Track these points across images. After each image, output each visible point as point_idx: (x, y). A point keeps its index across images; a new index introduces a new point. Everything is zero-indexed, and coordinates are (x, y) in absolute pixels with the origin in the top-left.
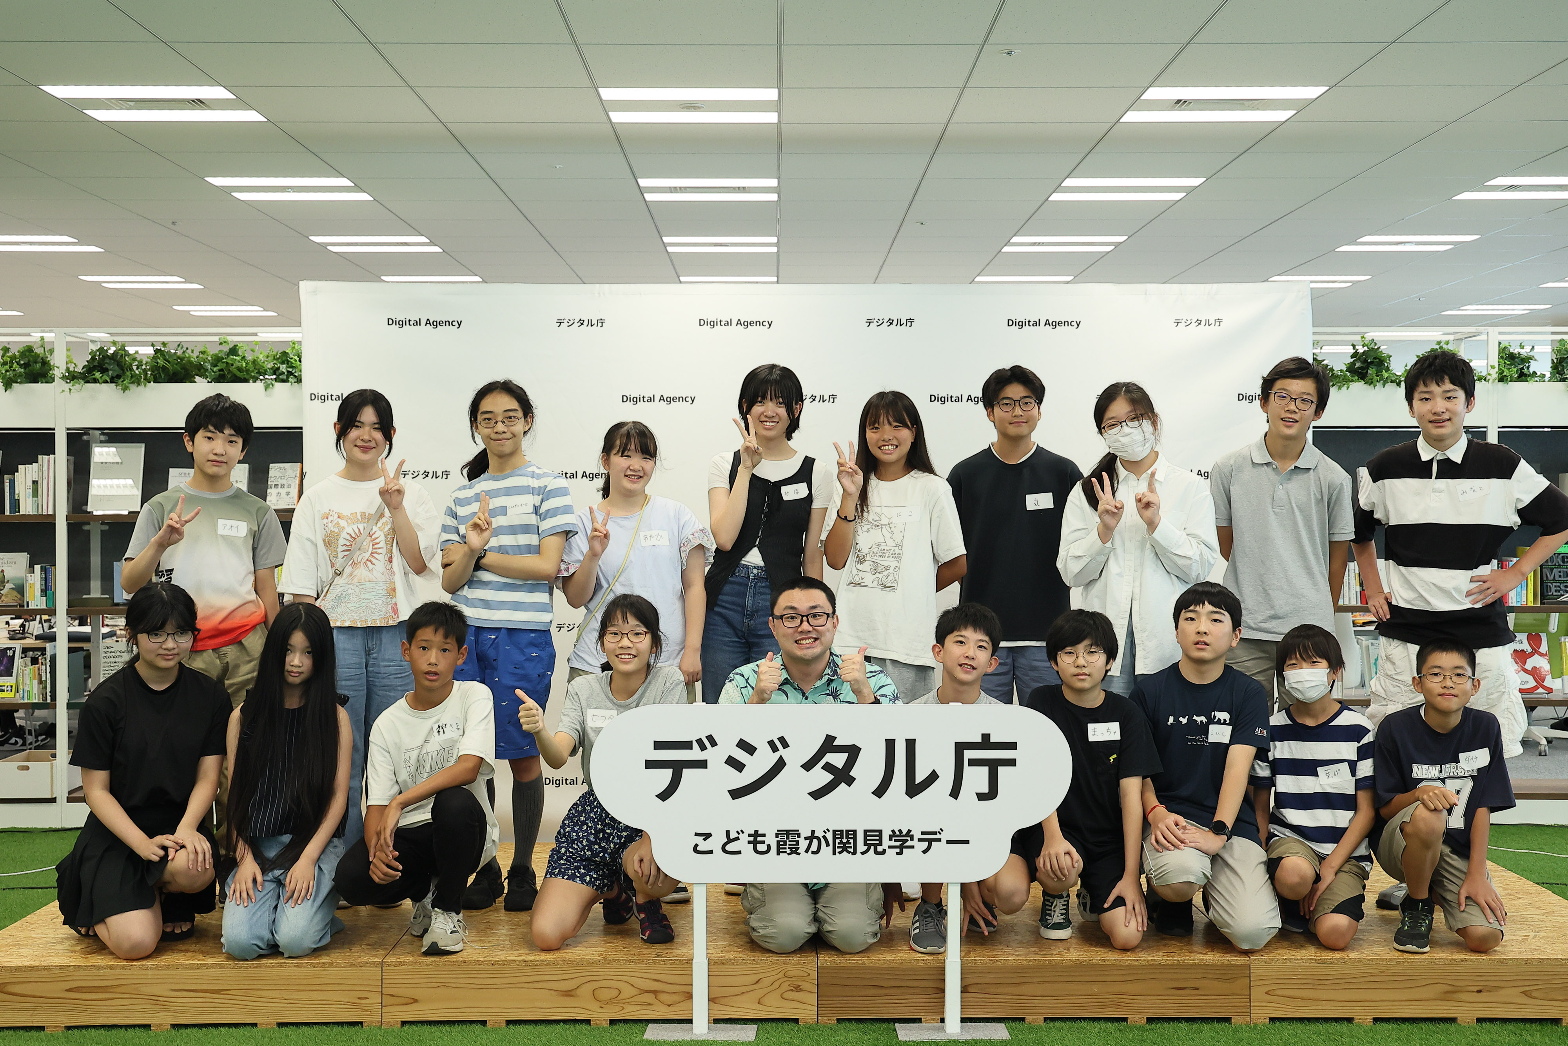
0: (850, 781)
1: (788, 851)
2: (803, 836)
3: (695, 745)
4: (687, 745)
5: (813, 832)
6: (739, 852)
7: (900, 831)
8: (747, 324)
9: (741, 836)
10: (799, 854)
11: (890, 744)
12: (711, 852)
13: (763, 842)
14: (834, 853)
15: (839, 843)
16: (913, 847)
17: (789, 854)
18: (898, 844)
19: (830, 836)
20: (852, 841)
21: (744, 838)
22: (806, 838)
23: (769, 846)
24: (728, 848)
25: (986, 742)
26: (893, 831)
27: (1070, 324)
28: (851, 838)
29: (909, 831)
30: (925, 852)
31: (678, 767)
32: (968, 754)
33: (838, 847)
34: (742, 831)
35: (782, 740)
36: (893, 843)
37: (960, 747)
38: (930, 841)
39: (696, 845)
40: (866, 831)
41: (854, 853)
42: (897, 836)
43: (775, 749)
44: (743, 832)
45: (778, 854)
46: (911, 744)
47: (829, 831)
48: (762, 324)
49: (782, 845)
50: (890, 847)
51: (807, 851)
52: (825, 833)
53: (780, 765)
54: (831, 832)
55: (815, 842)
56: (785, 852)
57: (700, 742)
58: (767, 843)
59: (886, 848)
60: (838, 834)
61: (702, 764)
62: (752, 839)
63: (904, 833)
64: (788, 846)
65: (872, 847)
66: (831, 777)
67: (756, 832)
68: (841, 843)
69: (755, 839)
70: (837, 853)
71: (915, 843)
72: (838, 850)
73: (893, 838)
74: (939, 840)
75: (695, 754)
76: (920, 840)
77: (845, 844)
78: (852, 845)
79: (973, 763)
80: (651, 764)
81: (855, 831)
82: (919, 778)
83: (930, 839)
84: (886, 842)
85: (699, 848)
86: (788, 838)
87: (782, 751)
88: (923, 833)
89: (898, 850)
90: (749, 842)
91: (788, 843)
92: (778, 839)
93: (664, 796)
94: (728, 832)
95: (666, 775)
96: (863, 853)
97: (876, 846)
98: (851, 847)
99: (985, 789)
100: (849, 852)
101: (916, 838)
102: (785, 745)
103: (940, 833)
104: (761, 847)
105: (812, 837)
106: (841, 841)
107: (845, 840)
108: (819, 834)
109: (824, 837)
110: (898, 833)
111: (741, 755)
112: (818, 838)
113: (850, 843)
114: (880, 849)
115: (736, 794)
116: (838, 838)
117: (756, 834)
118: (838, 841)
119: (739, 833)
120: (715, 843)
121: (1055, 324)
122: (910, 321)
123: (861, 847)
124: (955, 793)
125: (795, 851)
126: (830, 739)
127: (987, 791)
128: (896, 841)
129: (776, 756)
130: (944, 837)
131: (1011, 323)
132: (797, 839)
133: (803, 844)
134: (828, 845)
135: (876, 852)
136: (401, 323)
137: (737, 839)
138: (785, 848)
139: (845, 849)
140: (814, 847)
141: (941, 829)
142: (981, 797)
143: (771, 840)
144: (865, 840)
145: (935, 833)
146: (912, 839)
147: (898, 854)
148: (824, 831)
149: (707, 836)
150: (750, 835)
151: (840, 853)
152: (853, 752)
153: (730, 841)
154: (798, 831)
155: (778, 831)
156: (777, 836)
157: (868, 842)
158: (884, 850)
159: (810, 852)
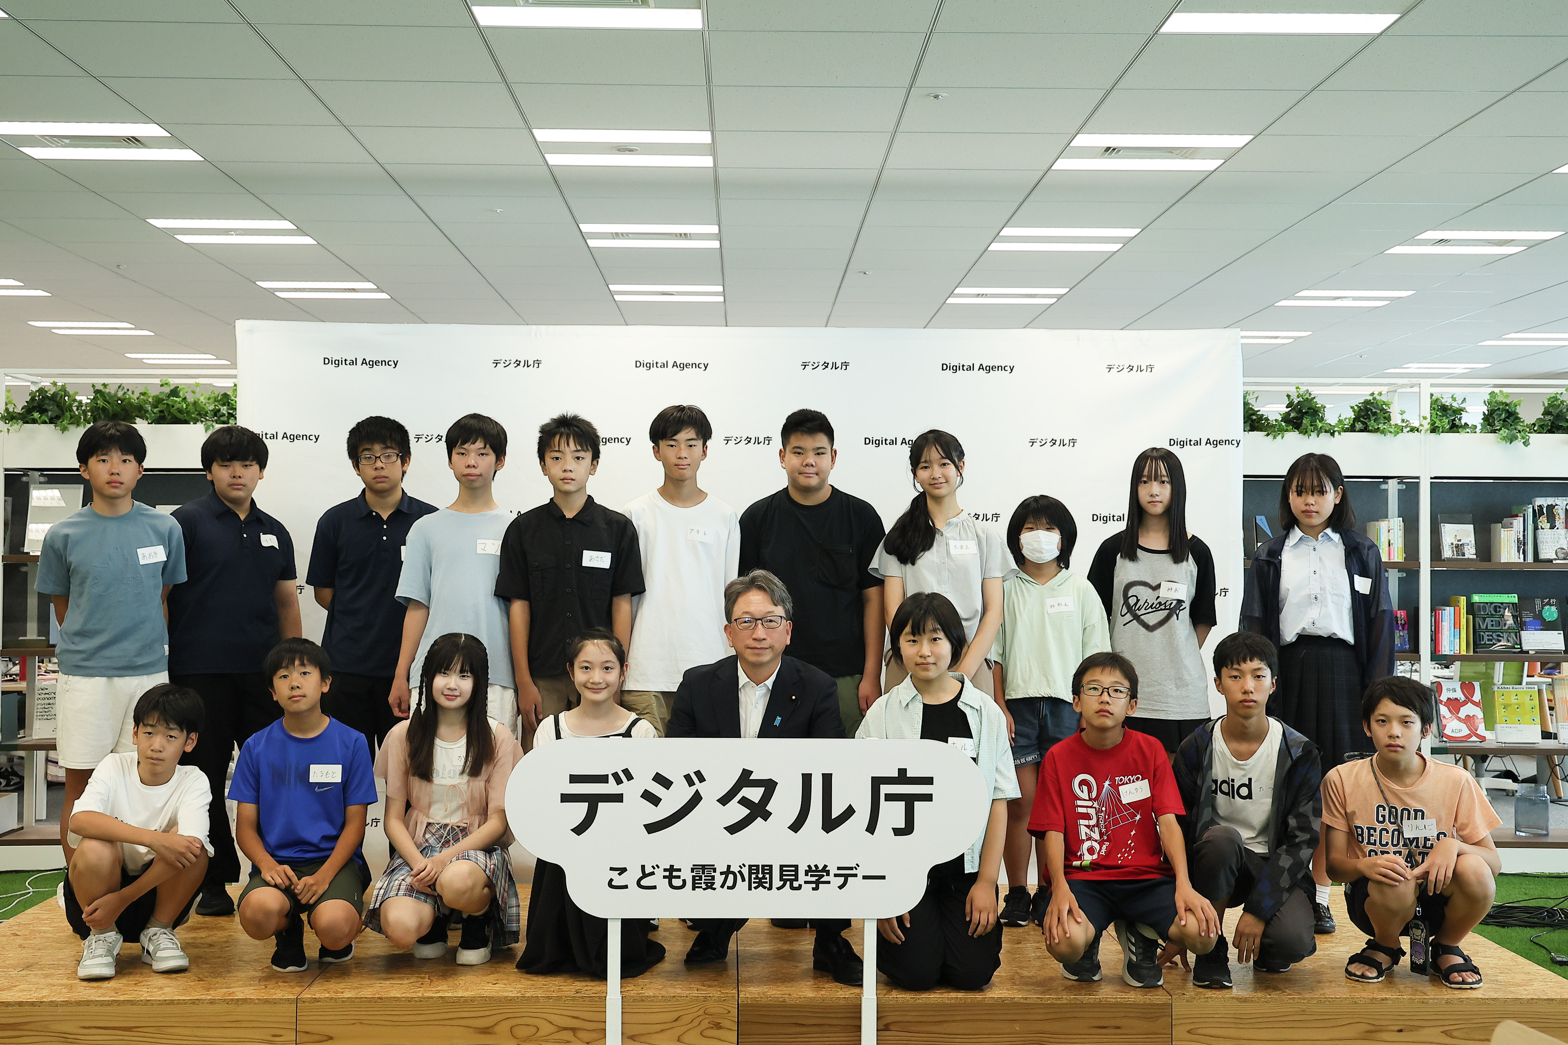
0: (766, 816)
1: (704, 886)
2: (718, 871)
3: (611, 779)
4: (603, 779)
5: (729, 867)
6: (654, 887)
7: (816, 866)
8: (683, 366)
9: (655, 871)
10: (714, 889)
11: (807, 779)
12: (626, 887)
13: (679, 877)
14: (750, 889)
15: (754, 879)
16: (829, 882)
17: (704, 889)
18: (814, 879)
19: (745, 871)
20: (767, 876)
21: (660, 873)
22: (722, 873)
23: (684, 881)
24: (643, 883)
25: (902, 777)
26: (809, 866)
27: (1004, 368)
28: (767, 873)
29: (825, 866)
30: (841, 887)
31: (593, 801)
32: (885, 789)
33: (754, 883)
34: (657, 866)
35: (698, 774)
36: (809, 879)
37: (877, 782)
38: (846, 877)
39: (611, 880)
40: (781, 867)
41: (770, 888)
42: (814, 871)
43: (691, 783)
44: (658, 867)
45: (694, 889)
46: (827, 779)
47: (744, 866)
48: (698, 366)
49: (697, 880)
50: (806, 882)
51: (722, 886)
52: (741, 868)
53: (696, 799)
54: (747, 867)
55: (731, 877)
56: (701, 887)
57: (616, 776)
58: (682, 878)
59: (802, 883)
60: (754, 870)
61: (618, 798)
62: (667, 874)
63: (820, 868)
64: (703, 881)
65: (788, 883)
66: (747, 811)
68: (757, 878)
69: (671, 874)
70: (753, 888)
71: (831, 878)
72: (754, 885)
73: (809, 874)
74: (856, 875)
75: (611, 788)
76: (836, 875)
77: (760, 879)
78: (768, 880)
79: (890, 797)
80: (566, 798)
81: (771, 866)
82: (836, 813)
83: (846, 874)
84: (802, 878)
85: (613, 883)
86: (703, 873)
87: (698, 786)
88: (839, 868)
89: (814, 886)
90: (665, 877)
91: (703, 878)
92: (694, 874)
93: (579, 830)
94: (643, 867)
95: (582, 808)
96: (779, 889)
97: (791, 881)
98: (766, 883)
99: (902, 825)
100: (765, 887)
101: (832, 874)
102: (702, 779)
103: (856, 869)
104: (677, 882)
105: (728, 872)
106: (757, 876)
107: (760, 876)
108: (734, 869)
109: (740, 872)
110: (814, 868)
111: (657, 789)
112: (734, 873)
113: (766, 879)
114: (796, 884)
115: (652, 828)
116: (754, 873)
117: (671, 869)
118: (754, 876)
119: (654, 868)
120: (630, 878)
121: (989, 369)
122: (846, 365)
123: (777, 882)
124: (871, 828)
125: (710, 886)
126: (746, 773)
128: (811, 876)
129: (693, 790)
130: (860, 872)
131: (945, 367)
132: (713, 874)
133: (719, 879)
134: (743, 880)
135: (792, 888)
136: (337, 362)
137: (653, 873)
138: (701, 883)
139: (760, 884)
140: (730, 882)
141: (857, 865)
142: (897, 832)
143: (687, 875)
144: (781, 875)
145: (851, 868)
146: (828, 875)
147: (813, 889)
148: (740, 866)
149: (622, 871)
150: (665, 870)
151: (756, 888)
152: (770, 786)
153: (645, 875)
154: (714, 865)
155: (694, 865)
156: (692, 871)
157: (784, 877)
158: (800, 886)
159: (726, 887)
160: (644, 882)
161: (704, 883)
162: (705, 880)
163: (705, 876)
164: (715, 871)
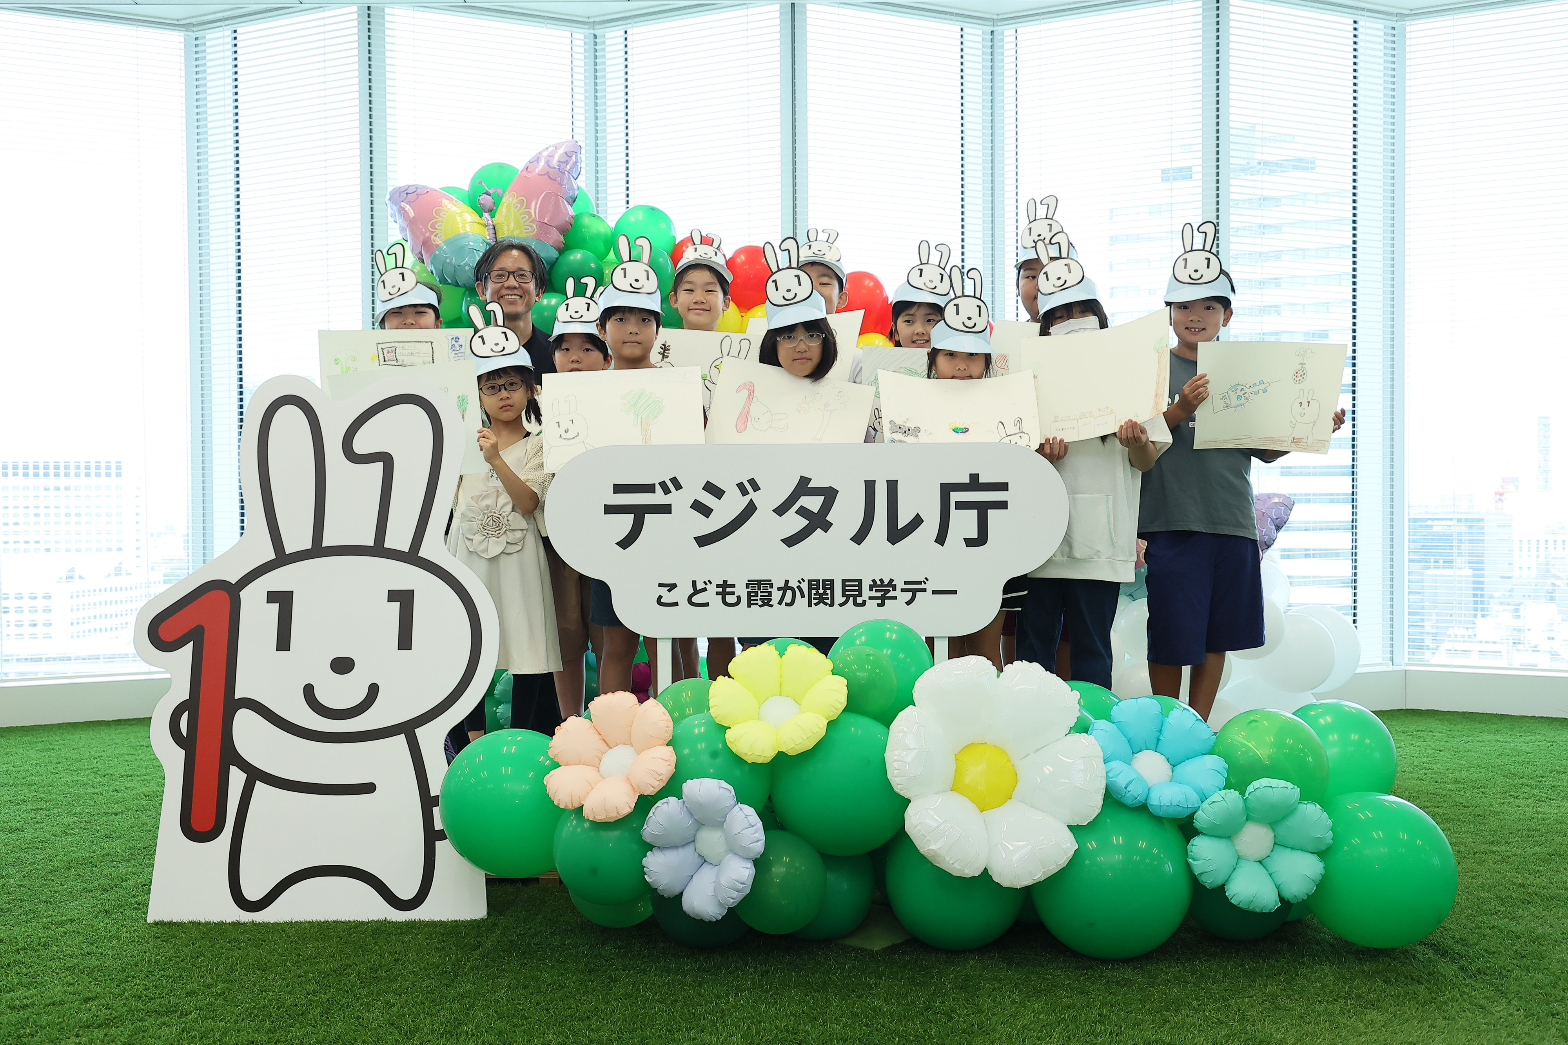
0: (826, 526)
1: (760, 603)
2: (775, 587)
3: (658, 488)
4: (649, 489)
5: (787, 582)
6: (707, 605)
7: (881, 580)
9: (708, 586)
10: (772, 606)
11: (870, 486)
12: (676, 604)
13: (733, 593)
14: (810, 605)
15: (815, 594)
16: (895, 598)
17: (761, 606)
18: (879, 594)
19: (805, 587)
20: (829, 592)
21: (712, 589)
22: (779, 589)
23: (739, 598)
25: (974, 483)
26: (874, 581)
28: (828, 589)
29: (892, 580)
30: (908, 603)
31: (639, 513)
32: (955, 496)
33: (814, 599)
34: (709, 581)
35: (752, 482)
36: (874, 594)
37: (946, 489)
38: (914, 592)
39: (660, 597)
40: (844, 581)
41: (832, 605)
42: (879, 586)
43: (744, 492)
44: (711, 583)
45: (749, 606)
46: (892, 486)
47: (804, 581)
49: (753, 596)
50: (870, 598)
51: (780, 603)
52: (800, 583)
53: (750, 509)
54: (806, 582)
55: (789, 593)
56: (757, 604)
57: (663, 484)
58: (736, 594)
59: (867, 599)
60: (814, 585)
61: (666, 509)
62: (720, 590)
63: (886, 583)
64: (759, 597)
65: (851, 599)
66: (806, 522)
67: (725, 582)
69: (724, 590)
70: (813, 605)
71: (897, 593)
72: (814, 602)
73: (874, 589)
74: (924, 590)
75: (658, 498)
76: (903, 590)
77: (821, 595)
78: (829, 596)
79: (960, 505)
80: (610, 509)
81: (832, 581)
82: (901, 524)
83: (914, 589)
84: (866, 593)
85: (662, 600)
86: (759, 589)
87: (752, 495)
88: (906, 583)
89: (879, 601)
90: (717, 593)
91: (759, 594)
92: (749, 590)
93: (625, 543)
94: (694, 583)
95: (628, 520)
96: (841, 605)
97: (855, 597)
98: (828, 599)
99: (974, 535)
100: (826, 604)
101: (898, 589)
102: (756, 487)
103: (925, 583)
104: (731, 599)
105: (786, 588)
106: (817, 592)
107: (821, 591)
108: (793, 584)
109: (799, 587)
110: (879, 583)
111: (708, 499)
112: (792, 589)
113: (827, 594)
114: (859, 600)
115: (703, 541)
116: (814, 589)
117: (725, 585)
118: (814, 592)
119: (706, 584)
120: (681, 594)
123: (839, 598)
124: (941, 539)
125: (767, 603)
126: (804, 481)
127: (976, 536)
128: (876, 591)
129: (747, 499)
130: (930, 587)
132: (770, 590)
133: (776, 595)
134: (803, 596)
135: (856, 604)
137: (705, 590)
138: (757, 600)
139: (821, 600)
140: (788, 598)
141: (926, 578)
142: (970, 543)
143: (741, 591)
144: (844, 591)
145: (919, 583)
146: (894, 590)
147: (879, 605)
148: (799, 581)
149: (672, 587)
150: (718, 586)
151: (816, 604)
152: (830, 495)
153: (696, 592)
154: (770, 581)
155: (749, 581)
156: (747, 587)
157: (847, 593)
158: (864, 602)
159: (784, 603)
160: (695, 599)
161: (760, 599)
162: (761, 596)
163: (761, 592)
164: (772, 587)
